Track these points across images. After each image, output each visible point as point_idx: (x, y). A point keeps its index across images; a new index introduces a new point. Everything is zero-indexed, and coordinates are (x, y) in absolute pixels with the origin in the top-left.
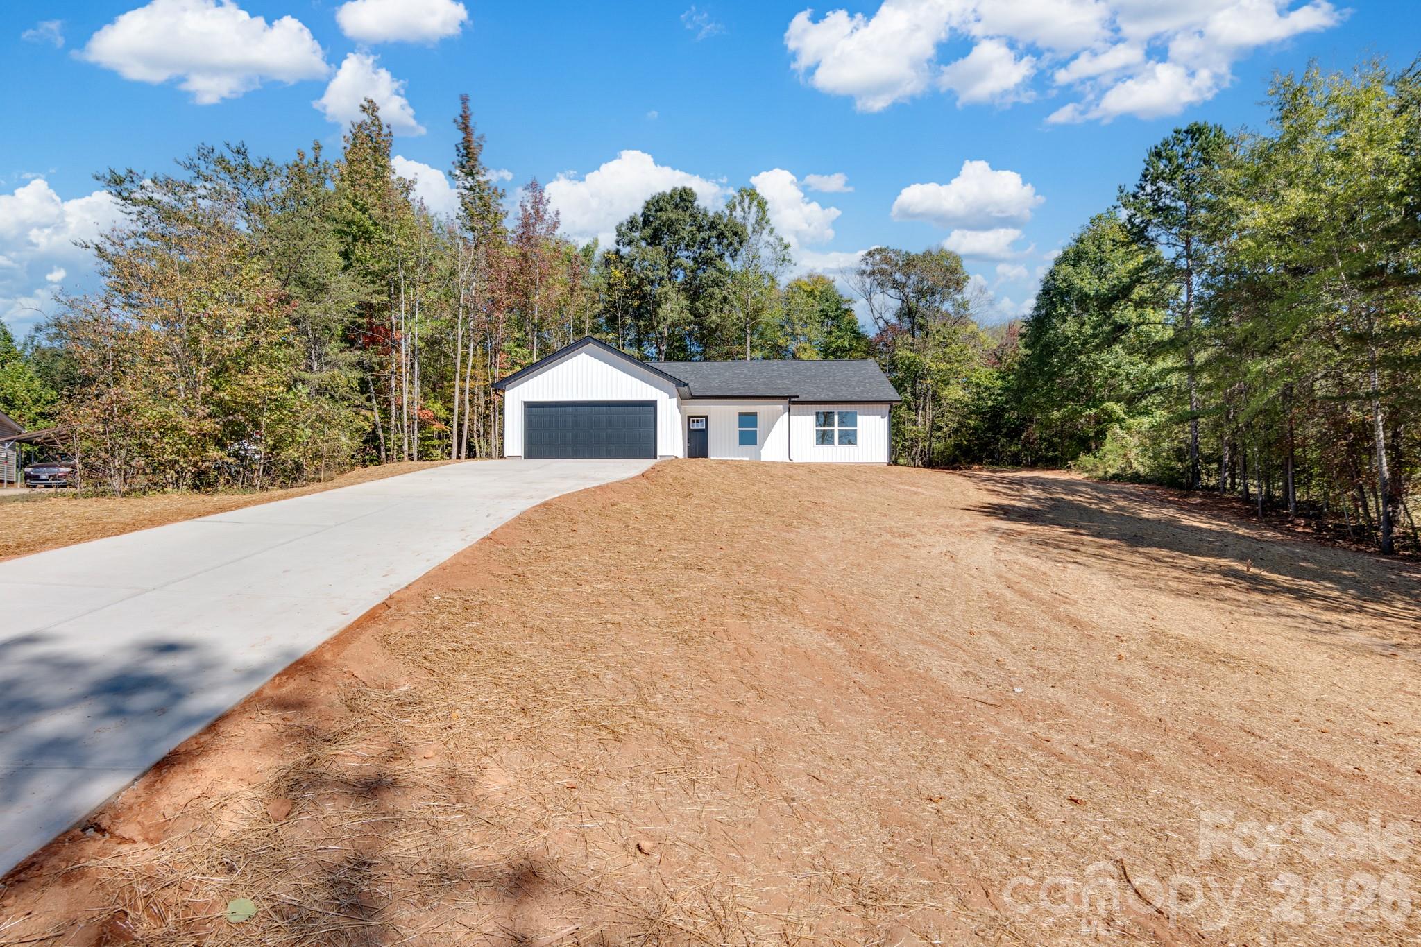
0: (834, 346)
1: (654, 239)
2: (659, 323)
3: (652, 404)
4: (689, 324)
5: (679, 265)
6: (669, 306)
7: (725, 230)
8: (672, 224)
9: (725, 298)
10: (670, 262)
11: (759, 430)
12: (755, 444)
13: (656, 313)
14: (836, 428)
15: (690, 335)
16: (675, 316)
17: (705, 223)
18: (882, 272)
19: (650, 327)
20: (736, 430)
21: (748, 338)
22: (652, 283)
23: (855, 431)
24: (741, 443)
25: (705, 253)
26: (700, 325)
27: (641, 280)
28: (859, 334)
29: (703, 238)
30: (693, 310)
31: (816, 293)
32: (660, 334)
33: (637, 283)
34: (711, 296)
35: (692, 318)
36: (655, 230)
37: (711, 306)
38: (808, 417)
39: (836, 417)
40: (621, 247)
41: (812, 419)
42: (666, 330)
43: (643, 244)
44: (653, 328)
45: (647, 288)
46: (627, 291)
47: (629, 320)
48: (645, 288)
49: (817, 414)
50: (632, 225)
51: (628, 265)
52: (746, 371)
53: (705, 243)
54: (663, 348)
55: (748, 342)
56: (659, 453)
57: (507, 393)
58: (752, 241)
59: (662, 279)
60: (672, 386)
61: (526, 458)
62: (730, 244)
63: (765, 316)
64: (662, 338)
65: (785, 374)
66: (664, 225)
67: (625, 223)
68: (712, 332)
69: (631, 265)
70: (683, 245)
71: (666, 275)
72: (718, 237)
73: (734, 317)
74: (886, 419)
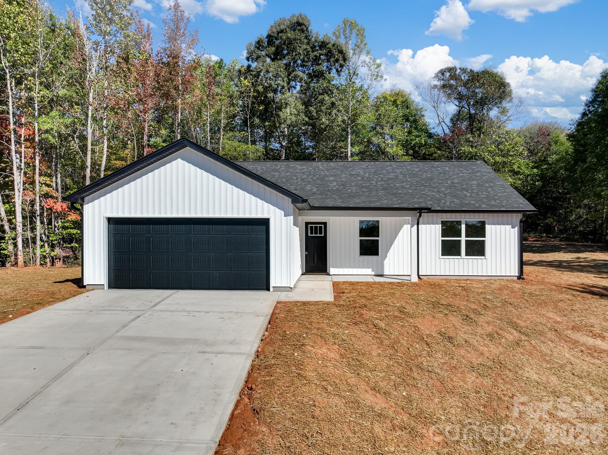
0: (413, 143)
1: (276, 56)
2: (280, 124)
3: (265, 223)
4: (304, 125)
5: (296, 77)
6: (288, 110)
7: (333, 49)
8: (290, 43)
9: (333, 104)
10: (289, 75)
11: (382, 239)
12: (377, 254)
13: (279, 116)
14: (463, 239)
15: (305, 134)
16: (294, 119)
17: (316, 44)
18: (451, 86)
19: (274, 127)
20: (356, 239)
21: (350, 136)
22: (275, 91)
23: (483, 242)
24: (361, 254)
25: (316, 68)
26: (314, 126)
27: (266, 89)
28: (431, 133)
29: (316, 56)
30: (307, 113)
31: (398, 102)
32: (283, 132)
33: (262, 90)
34: (322, 102)
35: (307, 119)
36: (278, 48)
37: (321, 111)
38: (433, 226)
39: (463, 227)
40: (250, 62)
41: (438, 228)
42: (286, 130)
43: (268, 60)
44: (276, 128)
45: (270, 95)
46: (254, 97)
47: (257, 121)
48: (269, 95)
49: (443, 223)
50: (259, 44)
51: (255, 76)
52: (362, 173)
53: (316, 60)
54: (284, 144)
55: (349, 140)
56: (272, 284)
57: (86, 207)
58: (353, 60)
59: (283, 87)
60: (287, 201)
61: (110, 287)
62: (337, 61)
63: (362, 120)
64: (284, 136)
65: (401, 177)
66: (284, 44)
67: (254, 43)
68: (322, 131)
69: (257, 75)
70: (299, 62)
71: (285, 85)
72: (326, 55)
73: (340, 119)
74: (516, 228)
